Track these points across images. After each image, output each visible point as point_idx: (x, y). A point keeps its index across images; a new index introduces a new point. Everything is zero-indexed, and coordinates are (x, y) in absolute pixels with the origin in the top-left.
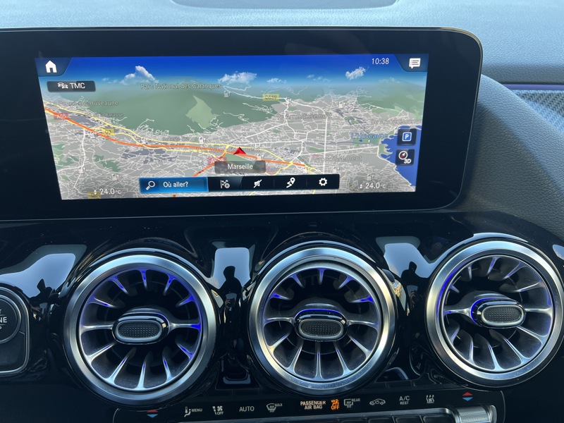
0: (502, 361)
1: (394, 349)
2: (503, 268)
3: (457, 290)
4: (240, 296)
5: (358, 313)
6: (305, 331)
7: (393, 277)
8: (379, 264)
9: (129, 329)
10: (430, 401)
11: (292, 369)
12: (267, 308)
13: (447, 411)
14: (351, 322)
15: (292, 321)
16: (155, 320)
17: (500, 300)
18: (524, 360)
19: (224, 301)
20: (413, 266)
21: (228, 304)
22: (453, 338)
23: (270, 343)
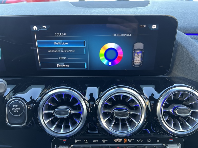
0: (183, 128)
1: (146, 123)
2: (184, 96)
3: (168, 103)
4: (95, 103)
5: (134, 110)
6: (116, 115)
7: (146, 98)
8: (141, 94)
9: (58, 113)
10: (158, 141)
11: (111, 128)
12: (103, 107)
13: (164, 145)
14: (131, 113)
15: (112, 112)
16: (67, 110)
17: (183, 107)
18: (190, 127)
19: (90, 105)
20: (153, 95)
21: (91, 106)
22: (166, 119)
23: (104, 119)
